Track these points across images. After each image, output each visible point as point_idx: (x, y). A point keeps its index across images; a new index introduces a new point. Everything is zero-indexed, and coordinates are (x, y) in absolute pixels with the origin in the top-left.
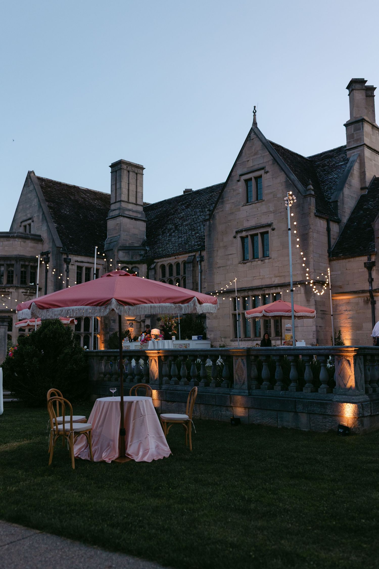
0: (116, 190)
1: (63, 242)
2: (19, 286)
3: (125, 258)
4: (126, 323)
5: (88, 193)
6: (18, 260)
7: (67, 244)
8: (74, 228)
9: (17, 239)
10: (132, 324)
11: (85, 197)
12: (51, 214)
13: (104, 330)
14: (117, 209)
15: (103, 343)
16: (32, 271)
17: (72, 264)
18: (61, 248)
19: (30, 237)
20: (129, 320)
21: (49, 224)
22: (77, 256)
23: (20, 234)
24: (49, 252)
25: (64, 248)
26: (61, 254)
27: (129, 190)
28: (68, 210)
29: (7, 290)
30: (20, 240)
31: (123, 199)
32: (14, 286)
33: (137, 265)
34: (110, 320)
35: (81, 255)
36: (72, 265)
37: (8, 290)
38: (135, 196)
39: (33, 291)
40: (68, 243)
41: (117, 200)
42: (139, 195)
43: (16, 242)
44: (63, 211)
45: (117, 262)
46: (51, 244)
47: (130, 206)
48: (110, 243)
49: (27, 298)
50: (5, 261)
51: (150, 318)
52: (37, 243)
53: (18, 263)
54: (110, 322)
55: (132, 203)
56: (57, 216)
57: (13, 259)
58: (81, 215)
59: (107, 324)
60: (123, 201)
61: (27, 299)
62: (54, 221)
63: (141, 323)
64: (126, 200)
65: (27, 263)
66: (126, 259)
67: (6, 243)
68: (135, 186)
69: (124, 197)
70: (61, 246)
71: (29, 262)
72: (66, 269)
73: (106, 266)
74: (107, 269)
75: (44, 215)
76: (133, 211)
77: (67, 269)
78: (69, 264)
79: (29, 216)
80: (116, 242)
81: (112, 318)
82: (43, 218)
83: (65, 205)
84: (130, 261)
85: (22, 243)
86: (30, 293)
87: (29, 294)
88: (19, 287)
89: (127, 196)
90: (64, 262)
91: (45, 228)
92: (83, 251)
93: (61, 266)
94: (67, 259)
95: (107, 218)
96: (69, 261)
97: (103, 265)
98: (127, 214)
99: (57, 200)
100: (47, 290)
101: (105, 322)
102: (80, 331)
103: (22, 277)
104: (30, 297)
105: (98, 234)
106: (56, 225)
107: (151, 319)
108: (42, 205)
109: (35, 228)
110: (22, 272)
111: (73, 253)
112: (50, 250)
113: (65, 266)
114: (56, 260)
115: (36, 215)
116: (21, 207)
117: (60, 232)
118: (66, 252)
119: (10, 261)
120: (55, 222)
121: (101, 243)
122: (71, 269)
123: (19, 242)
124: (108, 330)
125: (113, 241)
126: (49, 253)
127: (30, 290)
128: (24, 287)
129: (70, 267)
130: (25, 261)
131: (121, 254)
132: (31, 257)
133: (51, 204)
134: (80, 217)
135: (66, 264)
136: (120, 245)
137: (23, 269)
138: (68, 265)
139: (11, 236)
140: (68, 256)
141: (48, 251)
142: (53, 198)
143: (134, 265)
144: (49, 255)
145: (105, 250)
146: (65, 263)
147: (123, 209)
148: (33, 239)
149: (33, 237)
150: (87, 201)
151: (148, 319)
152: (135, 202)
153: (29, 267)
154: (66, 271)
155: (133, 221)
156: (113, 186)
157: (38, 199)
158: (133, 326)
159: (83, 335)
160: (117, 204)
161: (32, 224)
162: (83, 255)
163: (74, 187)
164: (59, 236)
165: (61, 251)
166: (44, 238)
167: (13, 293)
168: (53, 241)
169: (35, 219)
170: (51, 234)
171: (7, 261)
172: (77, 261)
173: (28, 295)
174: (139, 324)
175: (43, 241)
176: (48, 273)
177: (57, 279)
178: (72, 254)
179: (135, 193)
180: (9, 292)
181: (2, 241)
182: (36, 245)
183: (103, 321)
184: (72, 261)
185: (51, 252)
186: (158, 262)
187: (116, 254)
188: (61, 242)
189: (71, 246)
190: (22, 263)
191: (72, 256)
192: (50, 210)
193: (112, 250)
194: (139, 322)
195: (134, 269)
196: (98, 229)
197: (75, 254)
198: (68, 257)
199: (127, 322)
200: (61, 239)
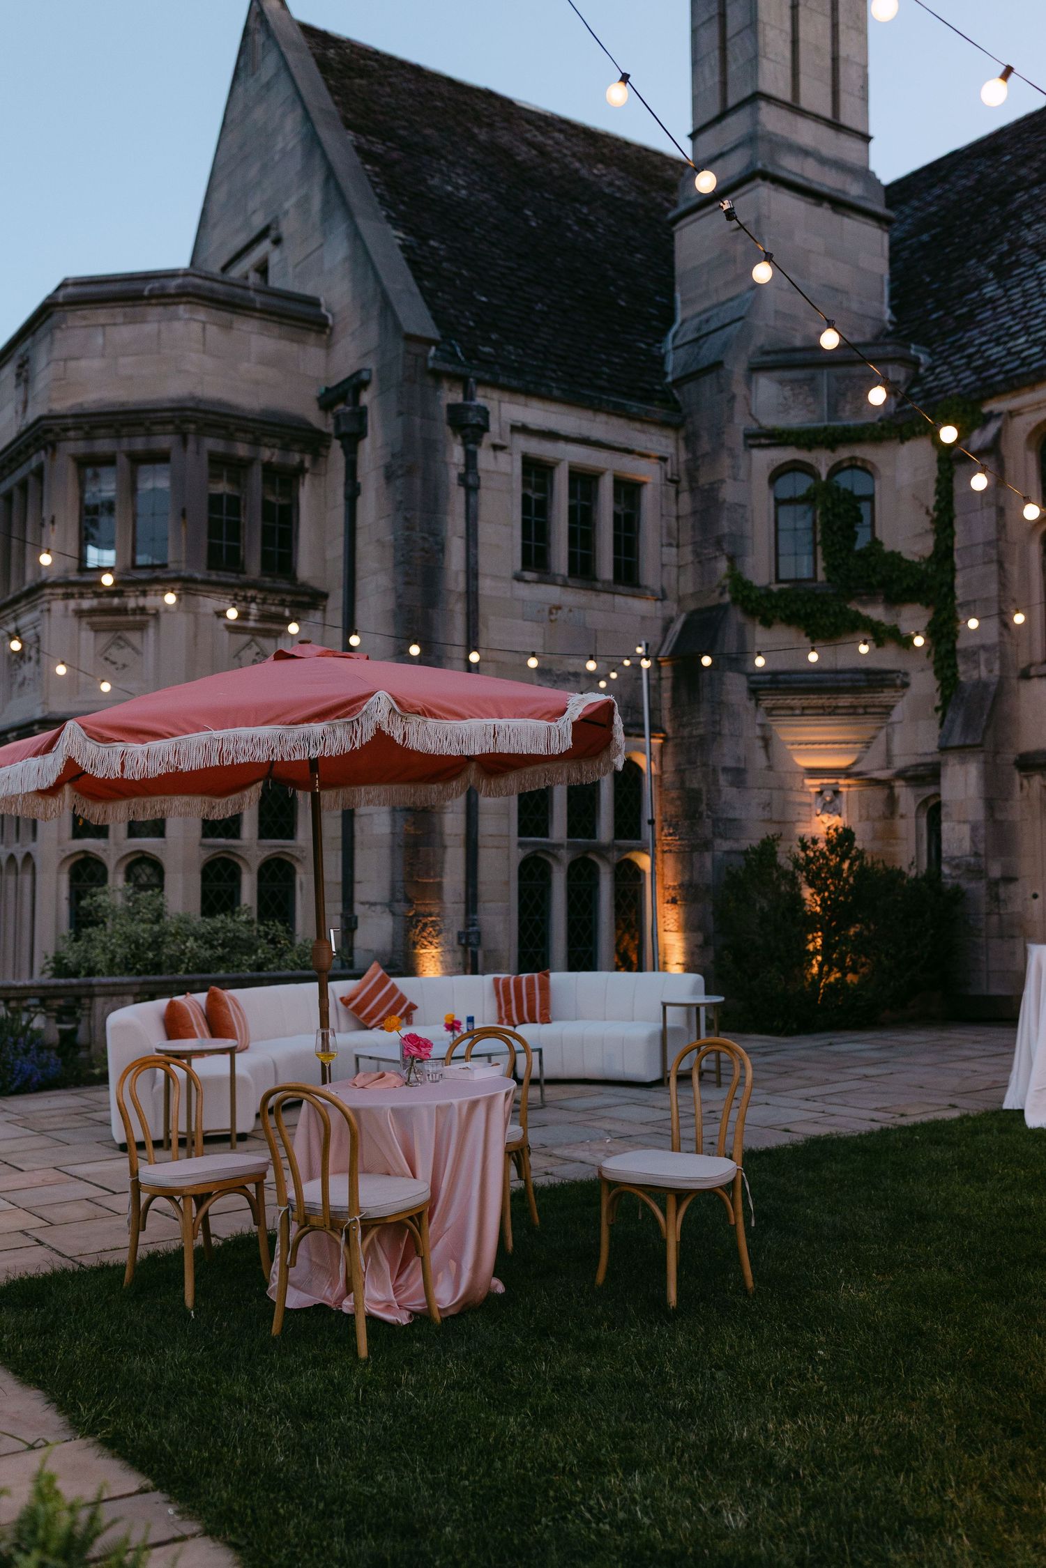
0: (723, 49)
1: (438, 317)
2: (198, 576)
3: (793, 413)
4: (802, 791)
5: (560, 131)
6: (192, 427)
7: (464, 329)
8: (501, 262)
9: (182, 310)
10: (836, 793)
11: (545, 145)
12: (375, 185)
13: (676, 826)
14: (732, 150)
15: (674, 901)
16: (272, 498)
17: (498, 441)
18: (429, 342)
19: (259, 300)
20: (814, 772)
21: (360, 221)
22: (522, 399)
23: (198, 281)
24: (365, 376)
25: (448, 348)
26: (430, 381)
27: (795, 42)
28: (461, 182)
29: (132, 603)
30: (202, 314)
31: (766, 86)
32: (173, 575)
33: (864, 452)
34: (714, 770)
35: (546, 397)
36: (496, 448)
37: (142, 601)
38: (828, 77)
39: (280, 609)
40: (468, 327)
41: (732, 102)
42: (848, 75)
43: (177, 325)
44: (435, 182)
45: (748, 436)
46: (374, 327)
47: (807, 133)
48: (696, 340)
49: (248, 645)
50: (118, 436)
51: (982, 757)
52: (300, 342)
53: (191, 446)
54: (716, 782)
55: (817, 118)
56: (406, 199)
57: (164, 422)
58: (529, 213)
59: (698, 792)
60: (769, 99)
61: (249, 654)
62: (388, 217)
63: (891, 788)
64: (785, 94)
65: (242, 450)
66: (796, 419)
67: (125, 333)
68: (827, 22)
69: (774, 80)
70: (433, 333)
71: (256, 443)
72: (462, 470)
73: (682, 467)
74: (684, 484)
75: (332, 184)
76: (823, 161)
77: (467, 473)
78: (477, 442)
79: (258, 222)
80: (739, 324)
81: (730, 763)
82: (326, 202)
83: (446, 160)
84: (826, 428)
85: (212, 330)
86: (263, 617)
87: (259, 625)
88: (194, 581)
89: (788, 72)
90: (448, 430)
91: (338, 250)
92: (553, 375)
93: (431, 448)
94: (469, 408)
95: (671, 215)
96: (473, 418)
97: (663, 459)
98: (790, 172)
99: (402, 132)
100: (358, 597)
101: (683, 782)
102: (546, 835)
103: (214, 529)
104: (260, 640)
105: (623, 303)
106: (402, 235)
107: (985, 762)
108: (325, 134)
109: (290, 270)
110: (215, 502)
111: (503, 380)
112: (371, 364)
113: (457, 453)
114: (400, 414)
115: (293, 200)
116: (220, 196)
117: (425, 268)
118: (459, 370)
119: (149, 434)
120: (395, 222)
121: (643, 346)
122: (488, 471)
123: (196, 327)
124: (706, 829)
125: (719, 324)
126: (364, 385)
127: (264, 601)
128: (231, 586)
129: (485, 459)
130: (230, 438)
131: (767, 390)
132: (264, 412)
133: (372, 142)
134: (526, 219)
135: (459, 439)
136: (760, 340)
137: (222, 488)
138: (471, 447)
139: (151, 290)
140: (469, 396)
141: (359, 372)
142: (381, 117)
143: (844, 453)
144: (366, 398)
145: (669, 379)
146: (455, 434)
147: (770, 141)
148: (271, 313)
149: (275, 301)
150: (556, 160)
151: (963, 762)
152: (827, 113)
153: (256, 475)
154: (462, 479)
155: (824, 213)
156: (702, 31)
157: (299, 112)
158: (843, 802)
159: (566, 856)
160: (731, 120)
161: (275, 258)
162: (556, 393)
163: (489, 95)
164: (421, 288)
165: (431, 364)
166: (336, 309)
167: (163, 617)
168: (386, 305)
169: (288, 227)
170: (370, 273)
171: (129, 436)
172: (521, 429)
173: (255, 632)
174: (881, 794)
175: (332, 329)
176: (360, 500)
177: (408, 529)
178: (495, 385)
179: (828, 62)
180: (142, 610)
181: (103, 326)
182: (295, 347)
183: (669, 777)
184: (494, 426)
185: (374, 374)
186: (1012, 414)
187: (739, 389)
188: (434, 318)
189: (487, 341)
190: (212, 444)
191: (496, 395)
192: (368, 167)
193: (717, 365)
194: (886, 784)
195: (847, 473)
196: (620, 283)
197: (514, 383)
198: (472, 399)
199: (808, 782)
200: (430, 305)
